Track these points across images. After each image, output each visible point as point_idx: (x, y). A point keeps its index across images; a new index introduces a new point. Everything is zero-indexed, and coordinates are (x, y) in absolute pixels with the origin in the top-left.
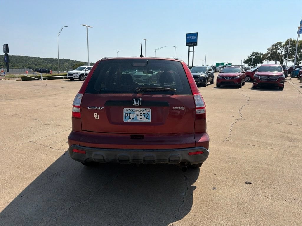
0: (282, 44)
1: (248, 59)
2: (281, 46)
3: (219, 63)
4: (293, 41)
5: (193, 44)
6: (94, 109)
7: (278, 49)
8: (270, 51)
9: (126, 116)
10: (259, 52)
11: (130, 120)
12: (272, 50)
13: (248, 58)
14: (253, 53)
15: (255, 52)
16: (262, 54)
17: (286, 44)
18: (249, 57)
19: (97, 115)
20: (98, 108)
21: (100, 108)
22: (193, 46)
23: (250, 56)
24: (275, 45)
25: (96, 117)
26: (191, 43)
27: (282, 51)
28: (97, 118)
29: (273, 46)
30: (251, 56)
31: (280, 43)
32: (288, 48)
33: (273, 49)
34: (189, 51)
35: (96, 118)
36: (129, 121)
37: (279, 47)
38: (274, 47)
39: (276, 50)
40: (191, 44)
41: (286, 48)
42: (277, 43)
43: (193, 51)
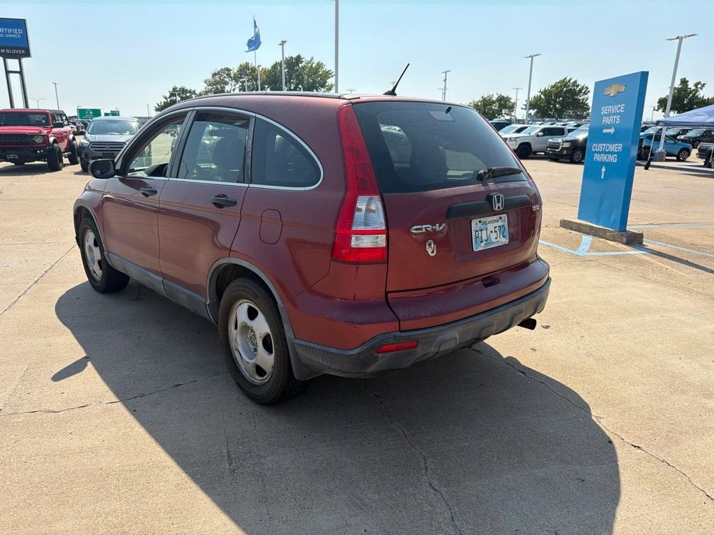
0: (231, 72)
1: (164, 103)
2: (231, 78)
3: (86, 110)
4: (252, 68)
5: (14, 51)
6: (426, 230)
7: (226, 83)
8: (210, 87)
9: (477, 238)
10: (188, 88)
11: (483, 244)
12: (214, 85)
13: (165, 100)
14: (174, 89)
15: (179, 86)
16: (194, 92)
17: (240, 74)
18: (166, 98)
19: (432, 244)
20: (434, 227)
21: (440, 227)
22: (18, 57)
23: (168, 95)
24: (219, 73)
25: (429, 251)
26: (11, 48)
27: (234, 88)
28: (433, 252)
29: (214, 75)
30: (170, 96)
31: (228, 69)
32: (244, 82)
33: (216, 83)
34: (8, 72)
35: (430, 253)
36: (482, 249)
37: (228, 80)
38: (217, 78)
39: (222, 85)
40: (8, 51)
41: (241, 82)
42: (222, 70)
43: (21, 73)
